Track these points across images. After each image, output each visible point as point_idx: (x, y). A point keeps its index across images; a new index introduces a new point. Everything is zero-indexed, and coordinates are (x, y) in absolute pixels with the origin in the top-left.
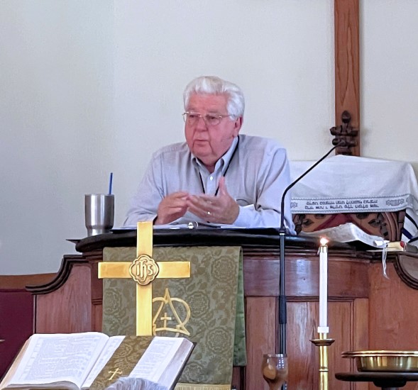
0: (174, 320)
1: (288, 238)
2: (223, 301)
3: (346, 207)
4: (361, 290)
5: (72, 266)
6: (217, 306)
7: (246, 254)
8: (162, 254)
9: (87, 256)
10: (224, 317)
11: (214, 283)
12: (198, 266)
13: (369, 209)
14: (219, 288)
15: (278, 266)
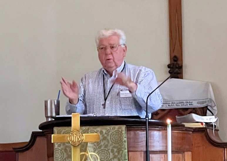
1: (150, 120)
2: (116, 154)
3: (176, 105)
4: (187, 147)
5: (36, 138)
6: (113, 156)
7: (128, 129)
8: (84, 130)
9: (45, 132)
11: (112, 144)
12: (103, 136)
13: (189, 106)
14: (114, 147)
15: (145, 135)
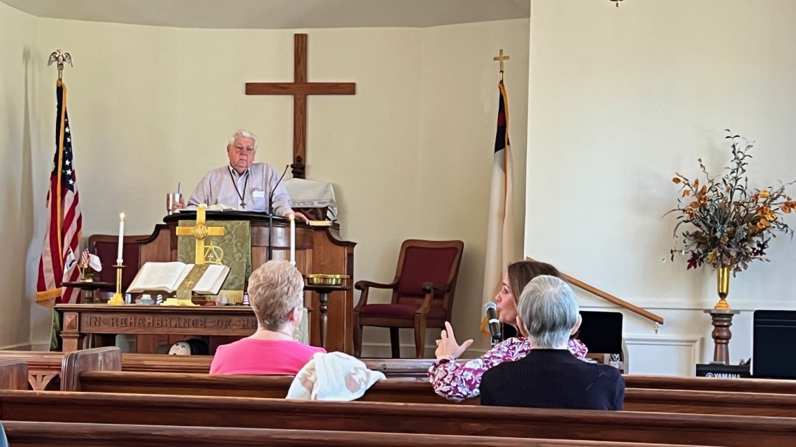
0: (215, 257)
2: (240, 248)
4: (309, 244)
5: (159, 231)
6: (237, 250)
8: (209, 224)
9: (169, 225)
10: (241, 256)
11: (235, 239)
12: (227, 230)
13: (310, 206)
14: (238, 241)
15: (268, 231)
